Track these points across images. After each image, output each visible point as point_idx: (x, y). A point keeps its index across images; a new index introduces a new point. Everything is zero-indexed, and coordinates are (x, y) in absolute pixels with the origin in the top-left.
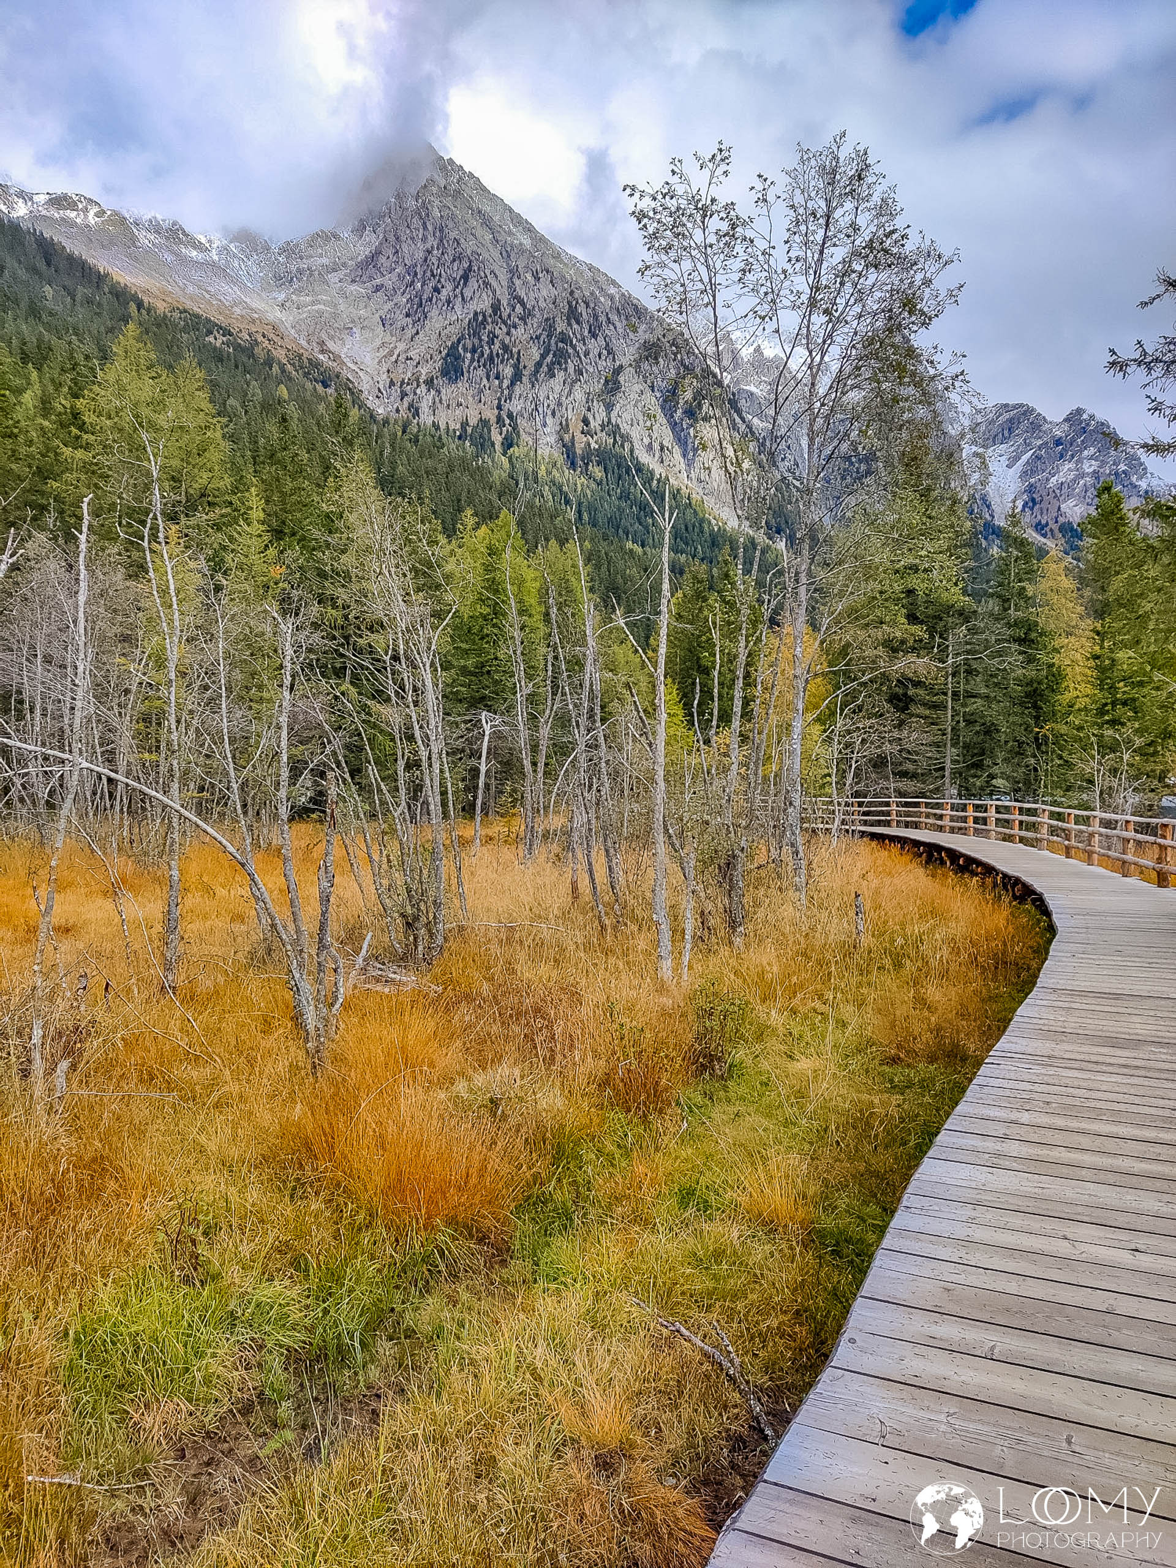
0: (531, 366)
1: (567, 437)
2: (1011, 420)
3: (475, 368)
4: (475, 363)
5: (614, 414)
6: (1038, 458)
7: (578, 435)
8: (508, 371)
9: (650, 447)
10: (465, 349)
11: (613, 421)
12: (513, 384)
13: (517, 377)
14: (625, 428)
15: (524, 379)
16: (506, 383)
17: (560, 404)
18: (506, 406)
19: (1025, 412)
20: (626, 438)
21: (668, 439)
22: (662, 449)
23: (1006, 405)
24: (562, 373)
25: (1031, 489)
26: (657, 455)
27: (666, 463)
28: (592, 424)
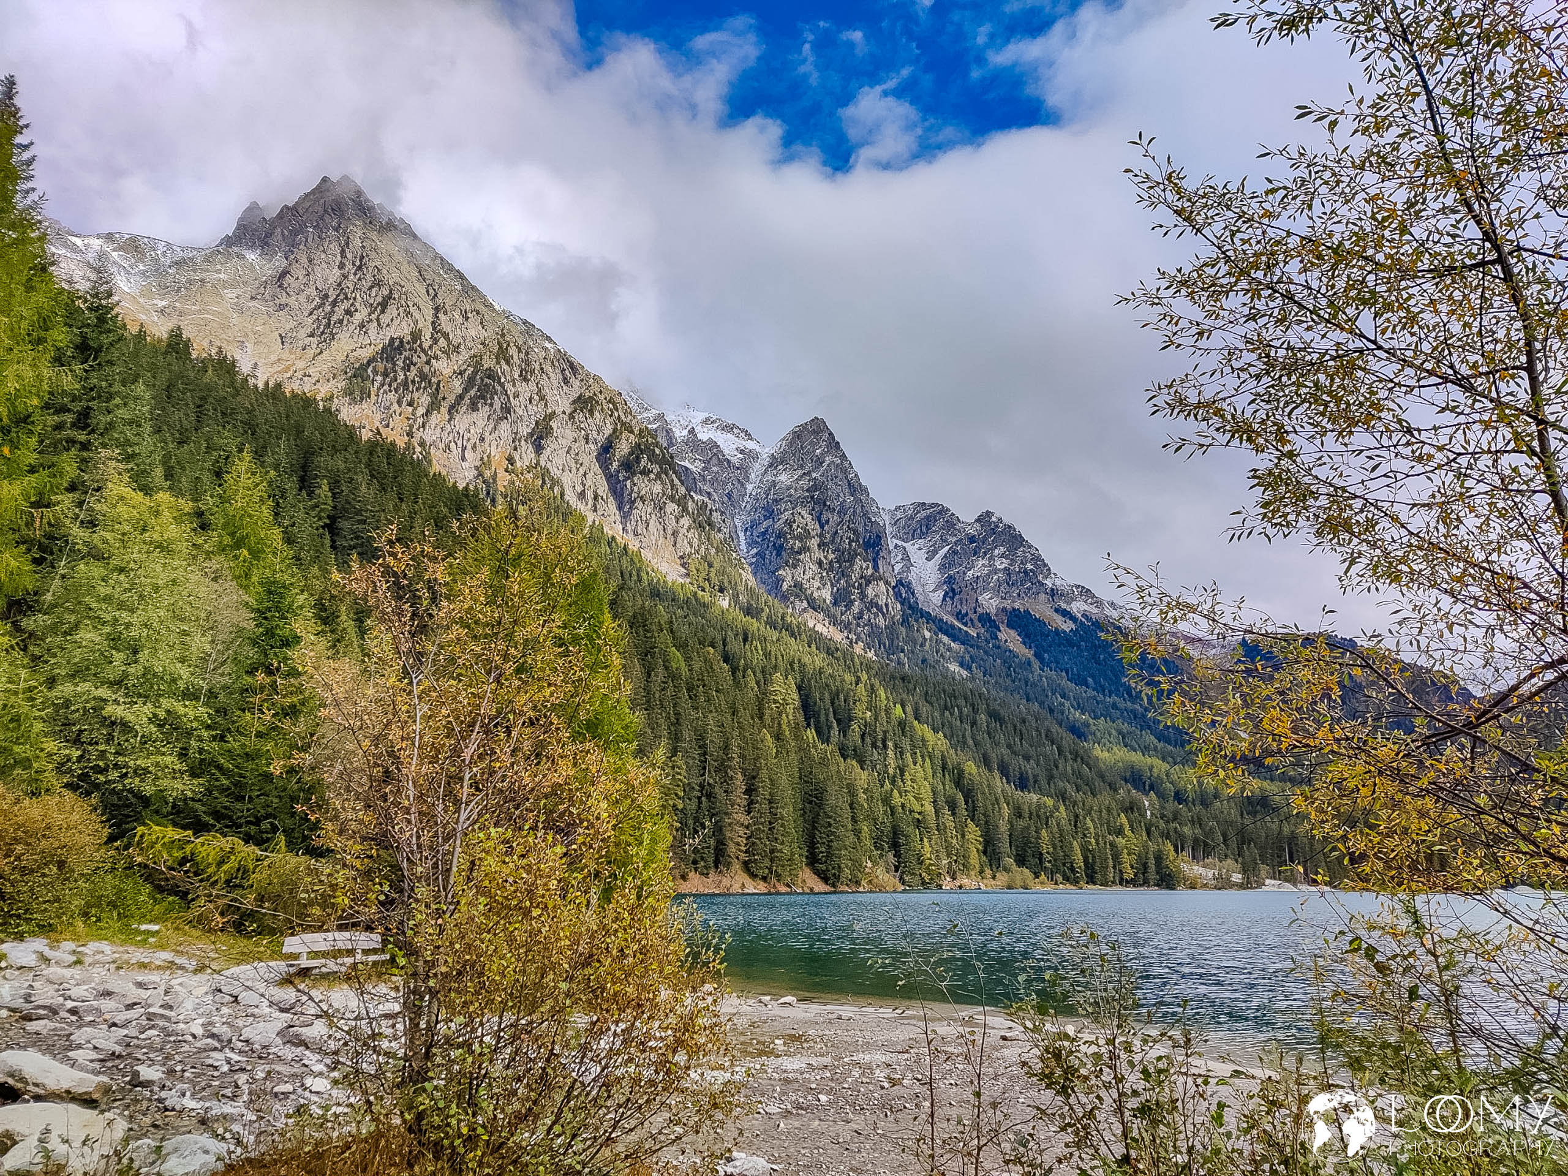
0: (451, 399)
1: (487, 474)
2: (928, 517)
3: (385, 392)
4: (386, 387)
5: (543, 459)
6: (956, 553)
7: (501, 473)
8: (425, 400)
9: (582, 495)
10: (375, 373)
11: (543, 463)
12: (428, 413)
13: (434, 406)
14: (555, 472)
15: (442, 409)
16: (421, 411)
17: (482, 440)
18: (418, 435)
19: (940, 512)
20: (555, 482)
21: (603, 489)
22: (595, 498)
23: (924, 504)
24: (487, 408)
25: (950, 580)
26: (590, 503)
27: (600, 513)
28: (518, 464)
